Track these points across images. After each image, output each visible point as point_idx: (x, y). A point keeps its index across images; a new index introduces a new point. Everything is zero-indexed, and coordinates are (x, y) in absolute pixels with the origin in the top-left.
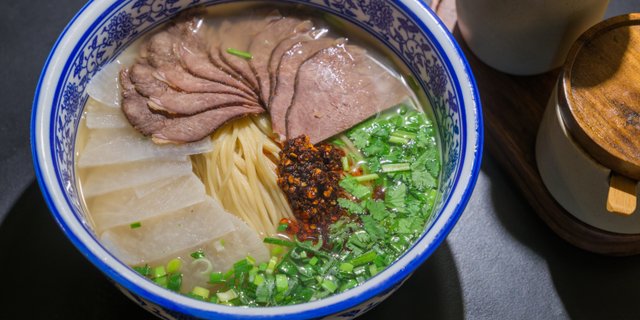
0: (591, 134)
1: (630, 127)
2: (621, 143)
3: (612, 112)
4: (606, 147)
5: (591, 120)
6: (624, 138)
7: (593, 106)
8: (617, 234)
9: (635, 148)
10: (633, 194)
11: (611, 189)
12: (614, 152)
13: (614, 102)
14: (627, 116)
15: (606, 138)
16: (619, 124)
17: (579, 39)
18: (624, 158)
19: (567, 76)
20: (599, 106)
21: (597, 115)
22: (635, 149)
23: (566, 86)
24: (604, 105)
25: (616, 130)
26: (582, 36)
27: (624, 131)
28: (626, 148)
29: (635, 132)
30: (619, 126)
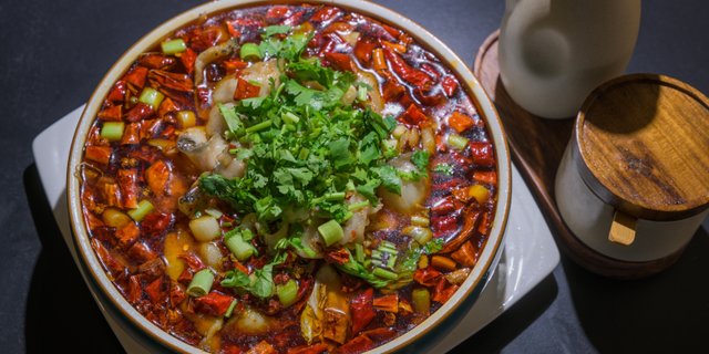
0: (597, 174)
1: (631, 170)
2: (622, 184)
3: (617, 156)
4: (609, 186)
5: (598, 162)
6: (624, 179)
7: (600, 150)
10: (633, 229)
11: (614, 223)
12: (615, 191)
13: (619, 148)
14: (629, 161)
15: (610, 178)
16: (621, 166)
18: (623, 196)
20: (606, 151)
21: (603, 158)
22: (633, 190)
24: (610, 150)
25: (618, 172)
27: (625, 174)
28: (626, 189)
29: (635, 176)
30: (622, 169)
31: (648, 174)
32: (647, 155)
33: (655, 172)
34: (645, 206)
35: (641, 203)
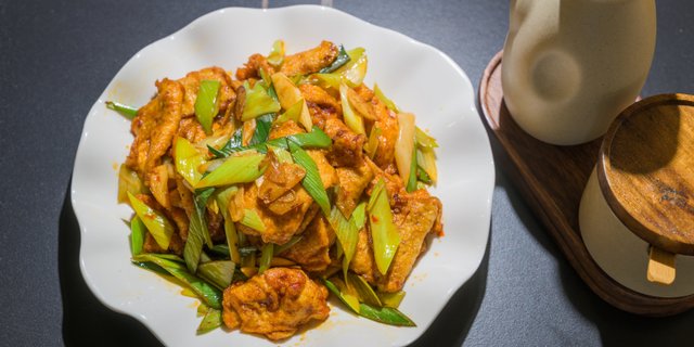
0: (629, 209)
1: (665, 202)
2: (656, 218)
3: (648, 188)
4: (643, 221)
6: (659, 213)
7: (630, 182)
8: (654, 298)
9: (670, 223)
10: (669, 264)
11: (652, 261)
12: (650, 226)
14: (663, 192)
15: (643, 213)
16: (655, 199)
17: (618, 118)
18: (659, 232)
19: (606, 153)
20: (637, 183)
21: (634, 190)
23: (605, 163)
24: (641, 181)
25: (652, 205)
26: (621, 114)
27: (659, 206)
28: (661, 222)
29: (670, 208)
30: (654, 202)
31: (684, 206)
32: (681, 184)
33: (691, 202)
34: (684, 241)
35: (680, 238)
